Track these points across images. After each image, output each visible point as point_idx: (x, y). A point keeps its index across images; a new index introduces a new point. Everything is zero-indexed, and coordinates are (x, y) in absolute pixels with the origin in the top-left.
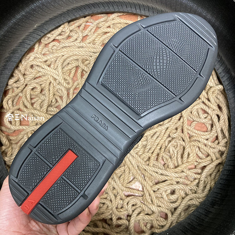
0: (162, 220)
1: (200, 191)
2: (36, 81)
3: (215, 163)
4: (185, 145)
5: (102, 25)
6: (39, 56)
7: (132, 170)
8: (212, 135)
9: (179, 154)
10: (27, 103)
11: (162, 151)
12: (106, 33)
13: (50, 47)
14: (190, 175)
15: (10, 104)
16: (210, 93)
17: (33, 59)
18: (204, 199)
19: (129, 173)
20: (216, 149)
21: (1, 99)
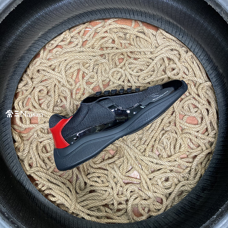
0: (158, 205)
1: (191, 178)
2: (42, 84)
3: (204, 153)
4: (177, 137)
5: (100, 31)
6: (44, 61)
7: (130, 161)
8: (202, 128)
9: (172, 145)
10: (35, 104)
11: (156, 143)
12: (103, 38)
14: (182, 164)
15: (20, 105)
16: (200, 89)
17: (39, 64)
18: (195, 185)
19: (128, 163)
20: (206, 140)
21: (12, 101)
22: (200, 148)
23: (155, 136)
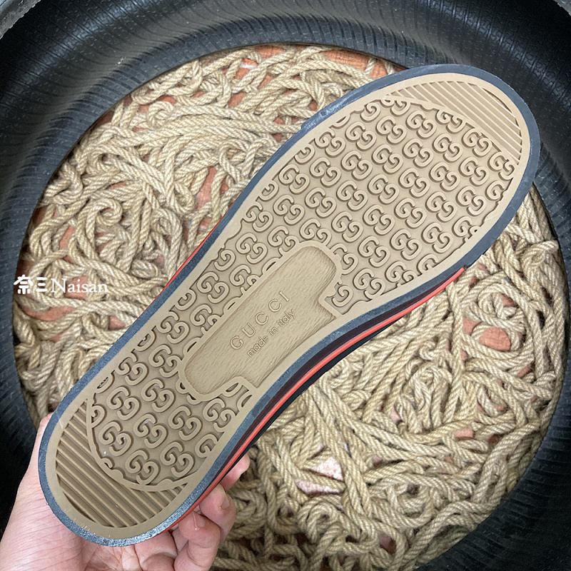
0: (383, 556)
1: (480, 495)
2: (110, 193)
3: (522, 431)
4: (453, 380)
5: (281, 71)
6: (124, 132)
7: (320, 429)
9: (436, 400)
10: (86, 245)
11: (396, 390)
12: (288, 90)
14: (458, 454)
15: (45, 243)
16: (527, 260)
17: (109, 138)
19: (315, 434)
20: (527, 393)
21: (23, 233)
22: (508, 416)
23: (395, 370)
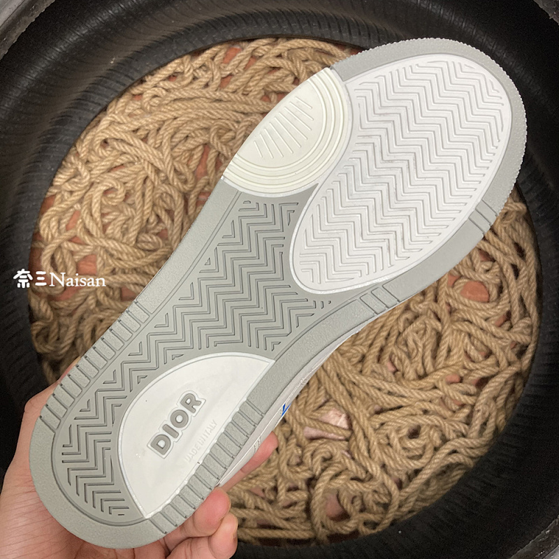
2: (113, 175)
3: (505, 373)
4: (443, 328)
5: (264, 53)
7: (325, 383)
8: (499, 311)
9: (427, 347)
10: (91, 224)
13: (146, 100)
15: (53, 227)
17: (107, 125)
19: (319, 388)
20: (505, 340)
22: (491, 361)
23: (389, 324)
